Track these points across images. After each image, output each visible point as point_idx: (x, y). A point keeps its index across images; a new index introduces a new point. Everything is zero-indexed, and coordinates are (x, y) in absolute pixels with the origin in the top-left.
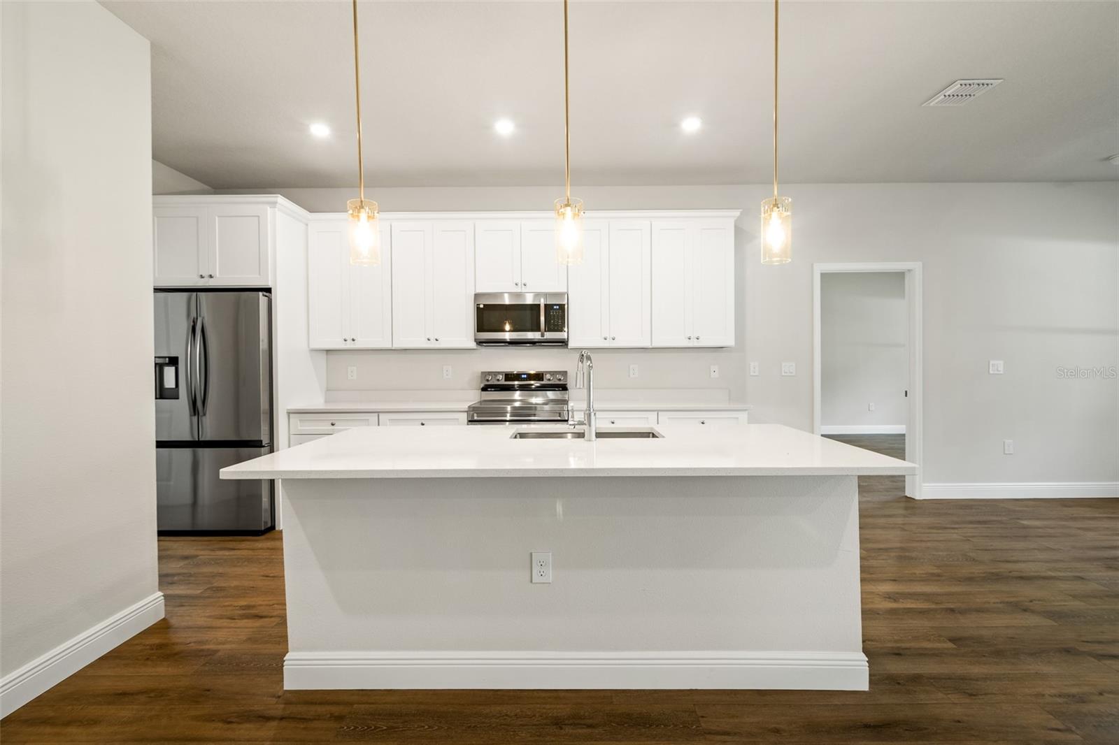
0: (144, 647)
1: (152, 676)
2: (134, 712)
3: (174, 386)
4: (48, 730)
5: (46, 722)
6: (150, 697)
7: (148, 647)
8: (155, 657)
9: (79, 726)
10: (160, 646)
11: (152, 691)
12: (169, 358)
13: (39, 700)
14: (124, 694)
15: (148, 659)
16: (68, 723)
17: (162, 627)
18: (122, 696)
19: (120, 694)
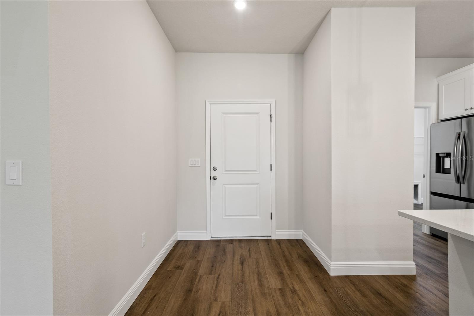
0: (399, 282)
1: (393, 295)
2: (378, 303)
3: (449, 168)
4: (353, 288)
5: (354, 285)
6: (387, 302)
7: (400, 283)
8: (400, 288)
9: (361, 294)
10: (405, 285)
11: (389, 301)
12: (446, 153)
13: (358, 276)
14: (380, 294)
15: (397, 287)
16: (359, 290)
17: (412, 278)
18: (379, 294)
19: (379, 293)
